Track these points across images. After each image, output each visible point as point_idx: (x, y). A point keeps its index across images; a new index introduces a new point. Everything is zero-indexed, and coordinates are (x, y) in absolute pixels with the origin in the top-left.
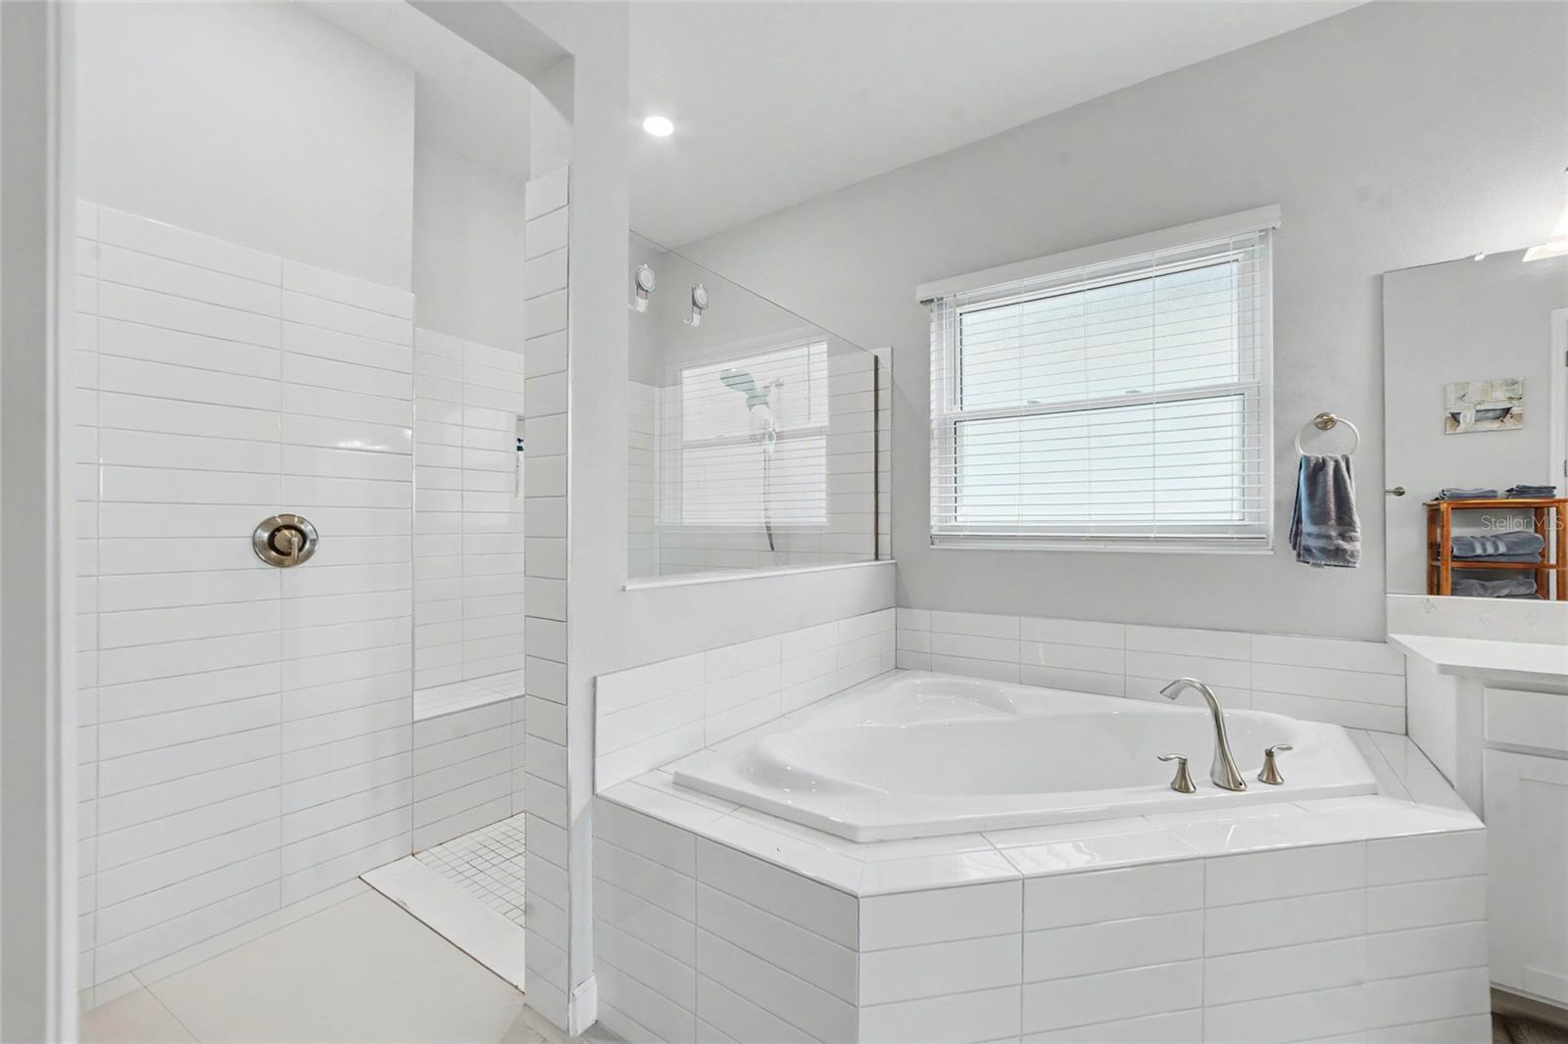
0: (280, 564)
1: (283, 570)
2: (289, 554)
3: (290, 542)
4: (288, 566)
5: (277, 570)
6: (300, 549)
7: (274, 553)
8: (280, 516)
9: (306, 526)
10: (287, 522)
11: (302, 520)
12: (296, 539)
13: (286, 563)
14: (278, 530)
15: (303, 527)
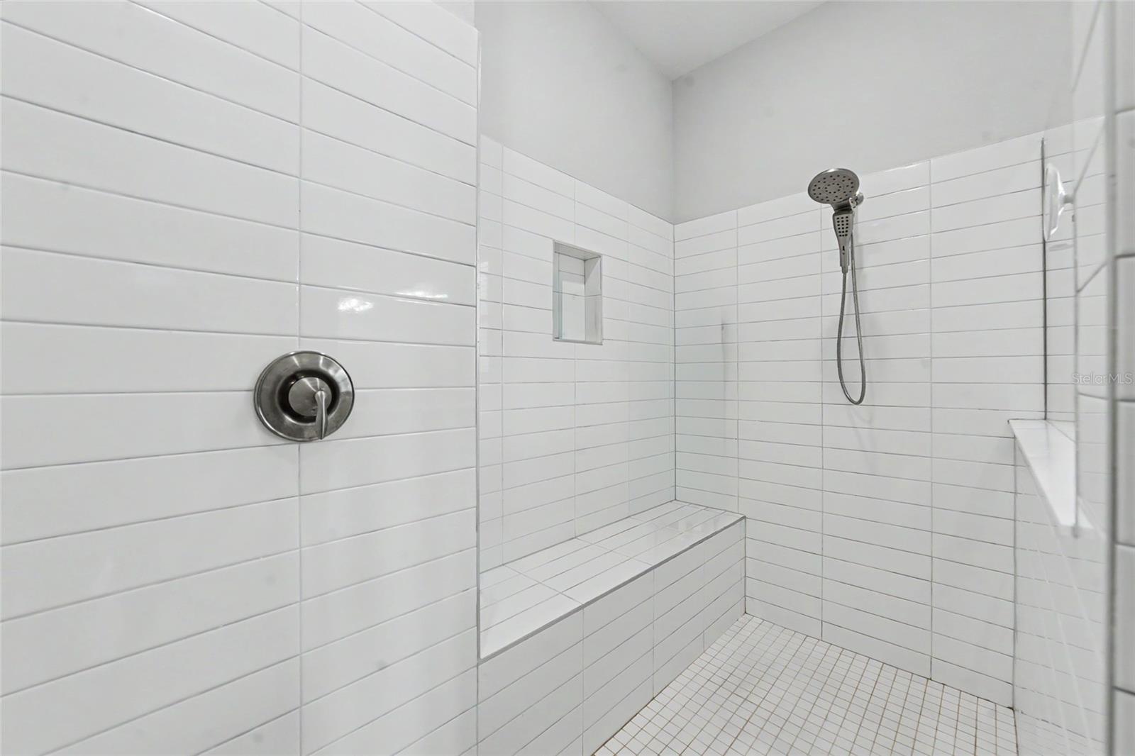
0: (295, 435)
1: (305, 446)
2: (313, 419)
3: (313, 399)
4: (311, 439)
5: (294, 447)
6: (329, 410)
7: (288, 419)
8: (297, 354)
9: (336, 371)
10: (306, 362)
11: (330, 361)
12: (323, 395)
13: (306, 434)
14: (295, 377)
15: (331, 372)
